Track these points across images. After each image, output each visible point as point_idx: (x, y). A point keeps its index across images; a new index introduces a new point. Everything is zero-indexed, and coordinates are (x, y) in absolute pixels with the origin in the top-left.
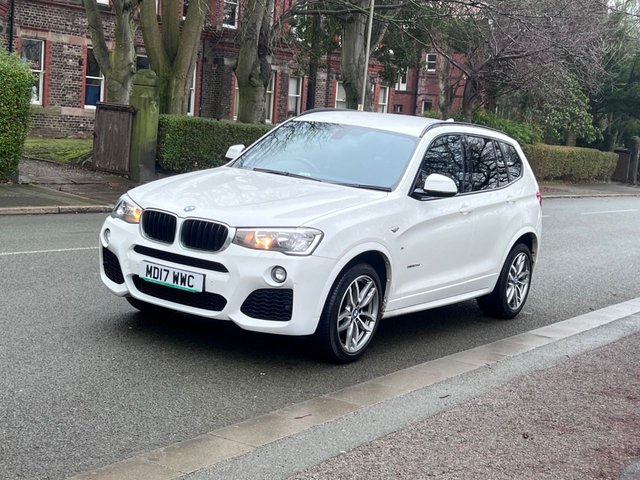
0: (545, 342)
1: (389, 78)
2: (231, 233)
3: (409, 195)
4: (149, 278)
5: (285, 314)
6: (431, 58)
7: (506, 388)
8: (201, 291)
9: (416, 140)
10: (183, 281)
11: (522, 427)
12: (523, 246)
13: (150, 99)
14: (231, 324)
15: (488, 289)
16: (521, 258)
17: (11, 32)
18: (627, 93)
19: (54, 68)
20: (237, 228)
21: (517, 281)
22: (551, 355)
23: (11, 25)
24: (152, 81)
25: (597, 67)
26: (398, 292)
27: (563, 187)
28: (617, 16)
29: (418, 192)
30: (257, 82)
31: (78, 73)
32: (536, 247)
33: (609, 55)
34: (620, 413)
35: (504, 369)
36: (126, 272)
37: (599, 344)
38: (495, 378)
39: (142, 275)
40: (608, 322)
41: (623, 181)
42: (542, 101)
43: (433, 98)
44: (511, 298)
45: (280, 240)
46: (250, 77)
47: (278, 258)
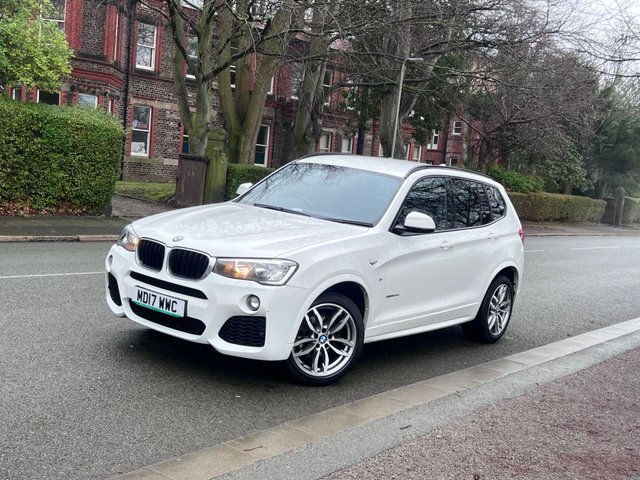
0: (518, 368)
1: (421, 139)
2: (212, 262)
3: (390, 230)
4: (140, 302)
5: (258, 340)
6: (457, 124)
7: (470, 419)
8: (182, 316)
9: (401, 181)
10: (168, 306)
11: (475, 464)
12: (504, 278)
13: (220, 152)
14: (209, 348)
15: (471, 316)
16: (502, 289)
17: (126, 100)
18: (614, 153)
19: (159, 128)
20: (217, 258)
21: (498, 309)
22: (521, 383)
23: (126, 95)
24: (222, 137)
25: (589, 131)
26: (377, 320)
27: (561, 227)
28: (608, 91)
29: (399, 228)
30: (310, 139)
31: (177, 132)
32: (518, 279)
33: (599, 122)
34: (579, 451)
35: (471, 397)
36: (123, 295)
37: (570, 372)
38: (462, 406)
39: (135, 299)
40: (580, 349)
41: (610, 223)
42: (544, 158)
43: (458, 156)
44: (492, 325)
45: (258, 270)
46: (305, 135)
47: (254, 287)
